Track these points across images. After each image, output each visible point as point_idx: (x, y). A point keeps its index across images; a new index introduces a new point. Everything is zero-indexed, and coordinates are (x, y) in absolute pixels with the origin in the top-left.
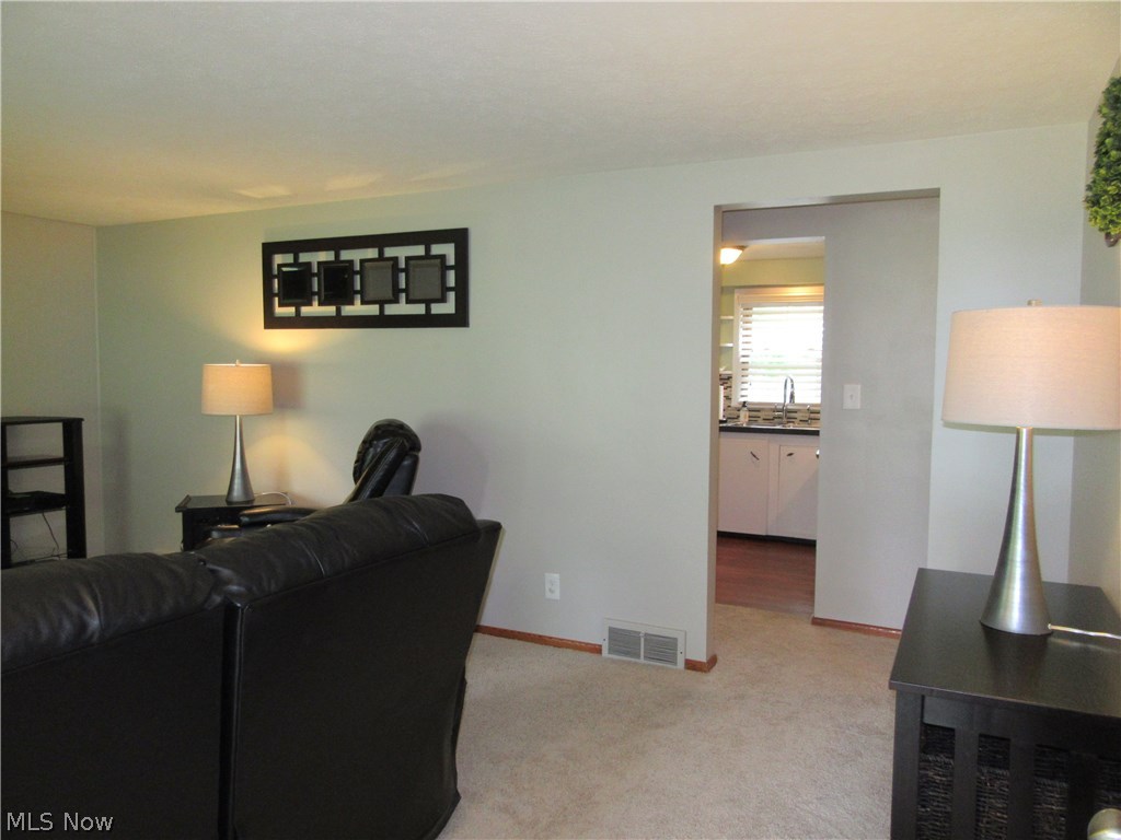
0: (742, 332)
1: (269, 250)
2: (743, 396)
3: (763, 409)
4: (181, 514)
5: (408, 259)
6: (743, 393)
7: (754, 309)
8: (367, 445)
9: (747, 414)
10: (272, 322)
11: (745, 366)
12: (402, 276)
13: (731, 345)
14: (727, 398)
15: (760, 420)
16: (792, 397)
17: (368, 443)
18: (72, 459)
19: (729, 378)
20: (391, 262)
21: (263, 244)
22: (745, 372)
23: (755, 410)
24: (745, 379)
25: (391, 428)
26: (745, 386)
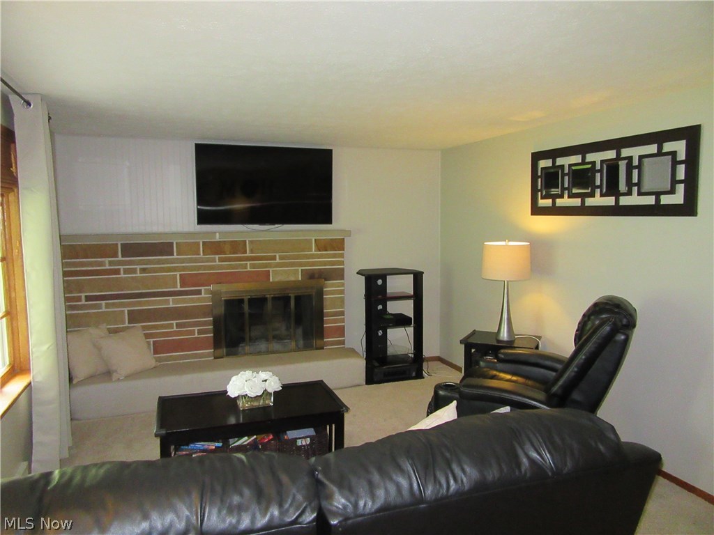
1: (537, 157)
4: (463, 346)
5: (641, 157)
8: (586, 319)
10: (536, 210)
12: (635, 172)
17: (587, 317)
18: (417, 297)
20: (626, 161)
21: (532, 153)
25: (607, 307)
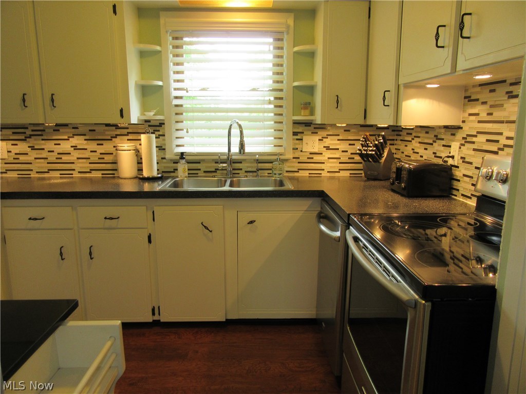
0: (172, 68)
2: (178, 146)
3: (204, 160)
6: (180, 142)
7: (186, 39)
9: (186, 166)
11: (179, 110)
13: (160, 83)
14: (161, 148)
15: (201, 173)
16: (242, 146)
19: (161, 124)
22: (179, 118)
23: (195, 163)
24: (179, 126)
26: (180, 134)
